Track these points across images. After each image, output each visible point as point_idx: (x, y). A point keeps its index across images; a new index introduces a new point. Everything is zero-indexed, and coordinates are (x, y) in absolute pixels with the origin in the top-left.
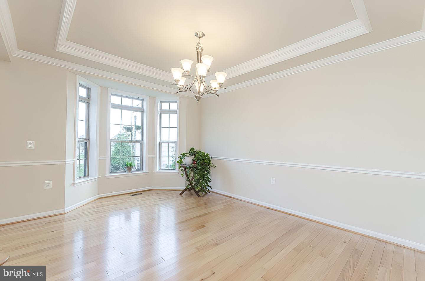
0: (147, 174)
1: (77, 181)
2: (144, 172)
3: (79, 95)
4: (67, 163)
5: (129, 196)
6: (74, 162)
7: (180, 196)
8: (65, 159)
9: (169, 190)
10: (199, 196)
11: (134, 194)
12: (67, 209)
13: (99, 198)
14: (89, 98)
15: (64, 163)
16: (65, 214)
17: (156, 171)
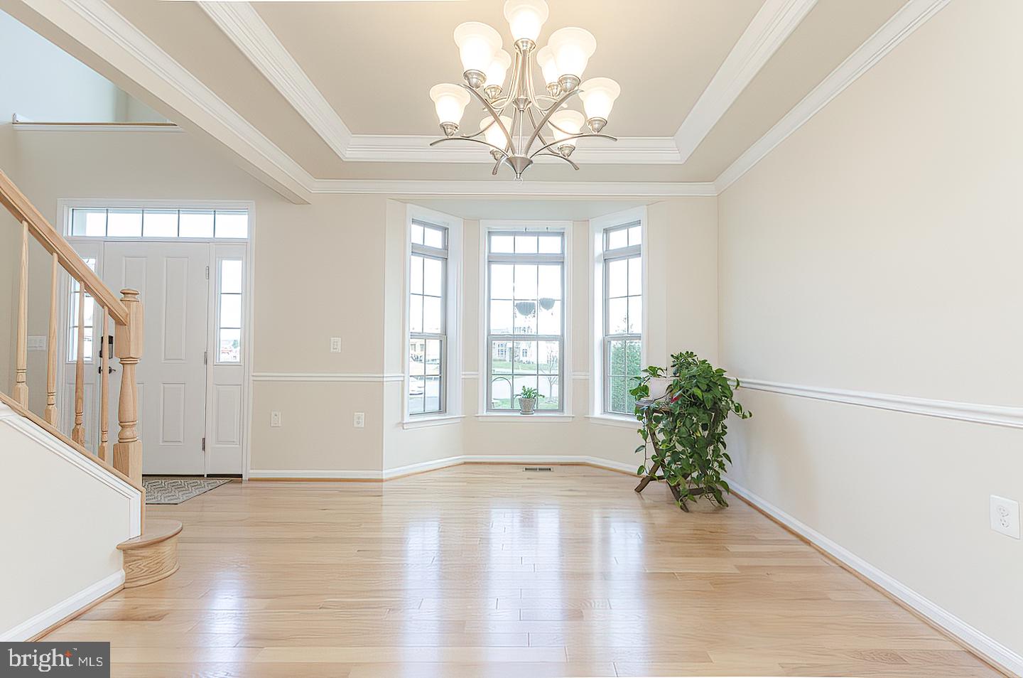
0: (571, 420)
1: (407, 419)
2: (565, 415)
3: (412, 241)
4: (385, 379)
5: (520, 470)
6: (402, 379)
7: (635, 494)
8: (383, 373)
9: (625, 473)
10: (684, 508)
11: (530, 467)
12: (386, 473)
13: (465, 463)
14: (446, 248)
15: (381, 379)
16: (382, 481)
17: (593, 414)
